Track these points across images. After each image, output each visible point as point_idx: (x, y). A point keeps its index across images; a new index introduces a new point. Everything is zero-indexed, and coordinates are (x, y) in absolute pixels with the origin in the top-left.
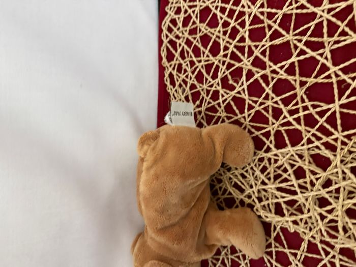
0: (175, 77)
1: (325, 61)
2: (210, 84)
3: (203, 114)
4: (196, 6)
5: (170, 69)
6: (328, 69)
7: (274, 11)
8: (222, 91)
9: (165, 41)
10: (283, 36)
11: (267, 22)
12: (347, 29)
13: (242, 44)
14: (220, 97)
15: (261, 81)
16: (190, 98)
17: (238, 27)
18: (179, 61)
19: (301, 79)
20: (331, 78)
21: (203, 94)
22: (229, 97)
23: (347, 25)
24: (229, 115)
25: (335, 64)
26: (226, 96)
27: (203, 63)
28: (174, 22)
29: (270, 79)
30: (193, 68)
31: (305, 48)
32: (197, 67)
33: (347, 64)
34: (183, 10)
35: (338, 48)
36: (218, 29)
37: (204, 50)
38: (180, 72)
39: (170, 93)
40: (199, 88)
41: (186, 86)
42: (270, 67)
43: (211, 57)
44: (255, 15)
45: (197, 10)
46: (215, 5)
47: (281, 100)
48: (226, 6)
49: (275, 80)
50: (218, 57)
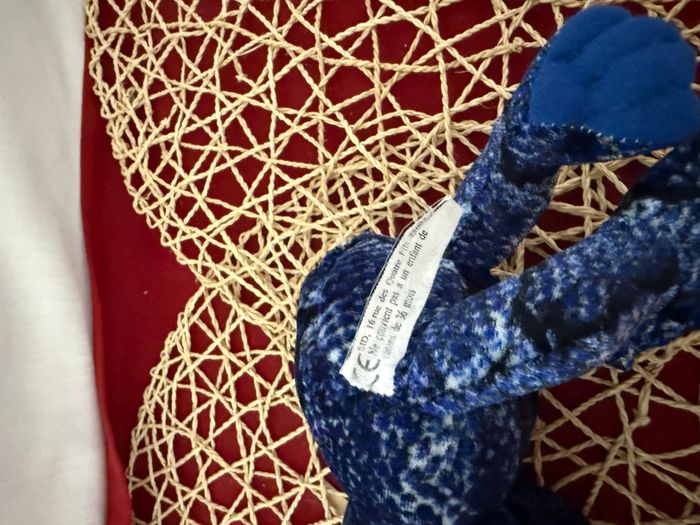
0: (116, 62)
1: (427, 29)
2: (196, 80)
3: (175, 147)
5: (106, 45)
6: (432, 44)
8: (220, 96)
14: (217, 107)
15: (305, 74)
16: (148, 111)
18: (129, 28)
19: (383, 66)
20: (437, 63)
21: (179, 103)
22: (236, 108)
24: (233, 148)
25: (445, 36)
26: (230, 106)
27: (182, 34)
29: (321, 68)
30: (159, 46)
32: (168, 42)
33: (467, 34)
37: (186, 7)
38: (129, 54)
39: (102, 99)
40: (170, 90)
41: (141, 85)
42: (322, 41)
43: (200, 23)
47: (342, 111)
49: (332, 72)
50: (216, 22)
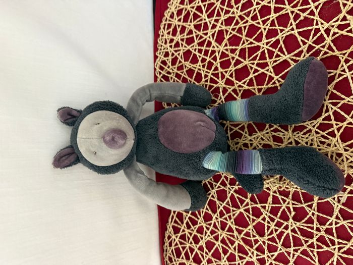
1: (270, 74)
4: (180, 50)
6: (273, 78)
7: (234, 47)
9: (159, 77)
10: (243, 62)
11: (231, 55)
12: (279, 53)
13: (216, 72)
15: (233, 94)
17: (212, 61)
20: (276, 83)
23: (279, 51)
25: (277, 75)
28: (164, 62)
29: (238, 91)
31: (257, 68)
34: (170, 54)
35: (277, 65)
36: (198, 64)
37: (191, 79)
42: (237, 84)
43: (196, 83)
44: (222, 52)
45: (181, 53)
46: (194, 48)
48: (202, 48)
49: (242, 92)
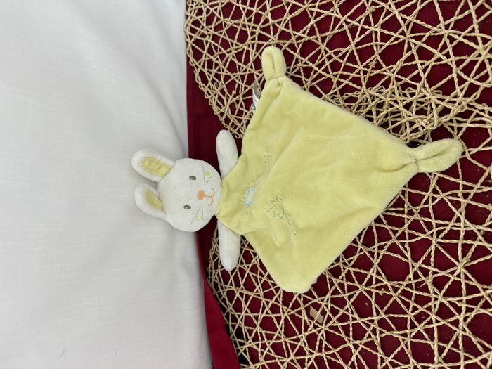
2: (244, 69)
3: (241, 101)
4: (217, 4)
5: (200, 67)
8: (256, 73)
9: (190, 42)
10: (301, 7)
13: (267, 25)
15: (290, 50)
16: (226, 90)
17: (261, 12)
18: (208, 57)
19: (321, 35)
21: (239, 82)
26: (261, 75)
27: (233, 52)
28: (196, 23)
29: (296, 46)
30: (224, 61)
31: (319, 10)
32: (228, 58)
33: (352, 11)
34: (205, 11)
36: (243, 18)
37: (233, 41)
39: (204, 91)
40: (233, 77)
41: (220, 80)
45: (219, 8)
50: (248, 42)
